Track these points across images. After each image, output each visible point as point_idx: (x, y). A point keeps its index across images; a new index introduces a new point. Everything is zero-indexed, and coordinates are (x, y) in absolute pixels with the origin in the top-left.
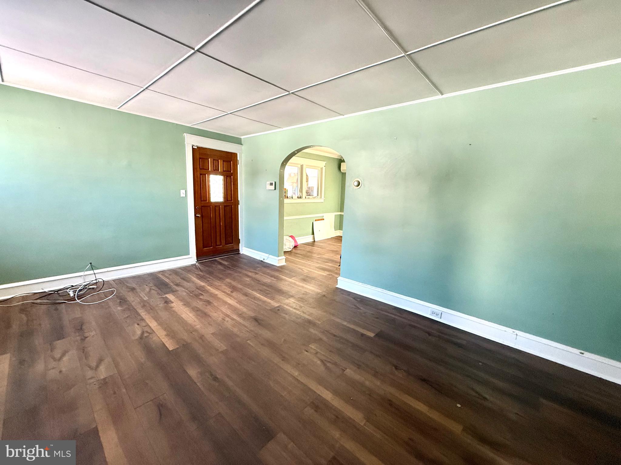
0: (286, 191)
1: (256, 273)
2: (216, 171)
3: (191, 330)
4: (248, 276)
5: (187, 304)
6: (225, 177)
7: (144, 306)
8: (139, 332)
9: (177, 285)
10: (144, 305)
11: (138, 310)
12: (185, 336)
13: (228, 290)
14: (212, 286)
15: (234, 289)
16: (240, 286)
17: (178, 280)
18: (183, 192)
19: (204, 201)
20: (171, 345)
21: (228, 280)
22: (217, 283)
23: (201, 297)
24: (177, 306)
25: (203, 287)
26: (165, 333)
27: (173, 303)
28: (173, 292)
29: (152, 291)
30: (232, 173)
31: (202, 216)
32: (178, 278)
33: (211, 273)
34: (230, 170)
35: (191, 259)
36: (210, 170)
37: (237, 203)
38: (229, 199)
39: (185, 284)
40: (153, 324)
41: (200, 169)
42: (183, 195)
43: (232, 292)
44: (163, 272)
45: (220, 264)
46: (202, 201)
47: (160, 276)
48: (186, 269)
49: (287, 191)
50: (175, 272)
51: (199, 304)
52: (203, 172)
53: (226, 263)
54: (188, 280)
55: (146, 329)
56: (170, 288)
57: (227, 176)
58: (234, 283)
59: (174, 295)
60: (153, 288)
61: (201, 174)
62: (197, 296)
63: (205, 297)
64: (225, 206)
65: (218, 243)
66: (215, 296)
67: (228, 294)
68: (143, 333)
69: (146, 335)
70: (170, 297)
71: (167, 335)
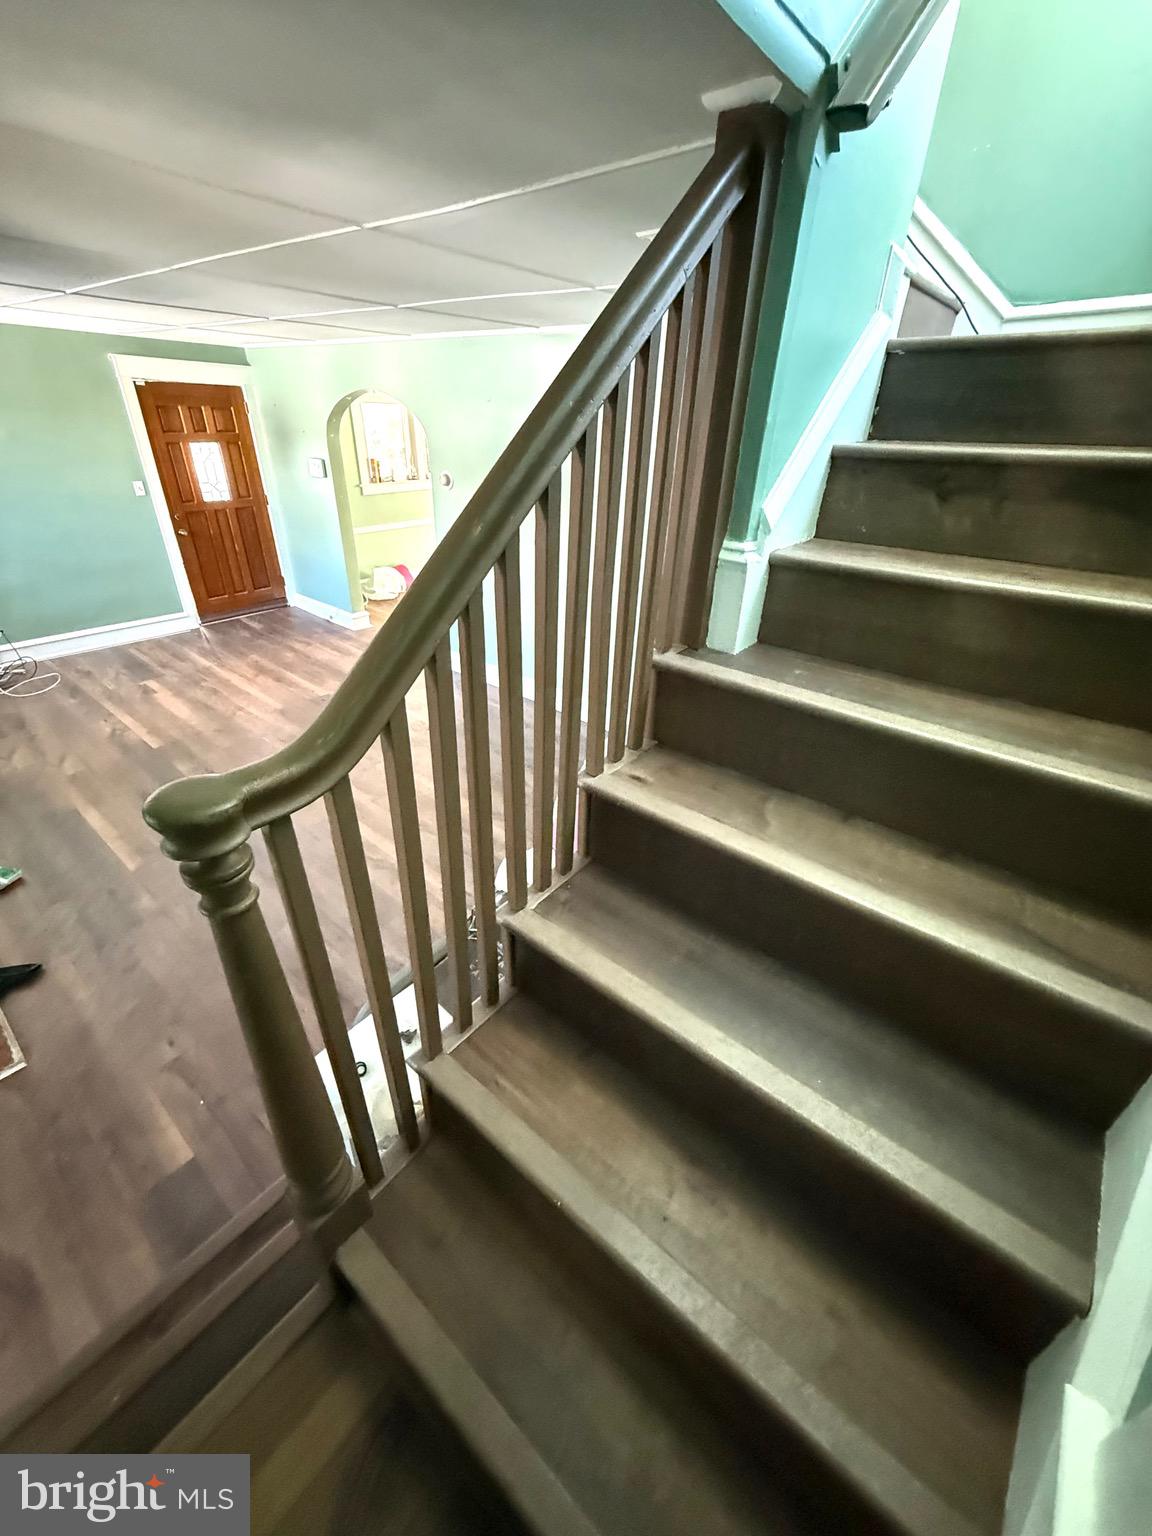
0: (376, 465)
1: (309, 644)
2: (199, 431)
3: (183, 726)
4: (293, 649)
5: (178, 693)
6: (225, 444)
7: (110, 698)
8: (108, 730)
9: (164, 666)
10: (110, 696)
11: (101, 702)
12: (174, 733)
13: (250, 673)
14: (223, 666)
15: (261, 670)
16: (271, 666)
17: (164, 656)
18: (138, 485)
19: (189, 501)
20: (154, 743)
21: (254, 657)
22: (233, 661)
23: (203, 684)
24: (164, 697)
25: (208, 669)
26: (145, 731)
27: (156, 692)
28: (157, 677)
29: (121, 676)
30: (238, 435)
31: (191, 533)
32: (166, 654)
33: (225, 645)
34: (231, 428)
35: (188, 618)
36: (186, 432)
37: (262, 502)
38: (243, 492)
39: (178, 664)
40: (127, 720)
41: (164, 432)
42: (140, 493)
43: (257, 676)
44: (137, 645)
45: (246, 627)
46: (184, 502)
47: (133, 651)
48: (181, 639)
49: (378, 465)
50: (158, 644)
51: (199, 694)
52: (170, 437)
53: (255, 625)
54: (183, 659)
55: (118, 726)
56: (152, 671)
57: (228, 443)
58: (265, 662)
59: (158, 682)
60: (124, 671)
61: (168, 444)
62: (197, 683)
63: (209, 683)
64: (237, 509)
65: (238, 586)
66: (227, 684)
67: (249, 679)
68: (114, 730)
69: (118, 732)
70: (152, 684)
71: (149, 733)
